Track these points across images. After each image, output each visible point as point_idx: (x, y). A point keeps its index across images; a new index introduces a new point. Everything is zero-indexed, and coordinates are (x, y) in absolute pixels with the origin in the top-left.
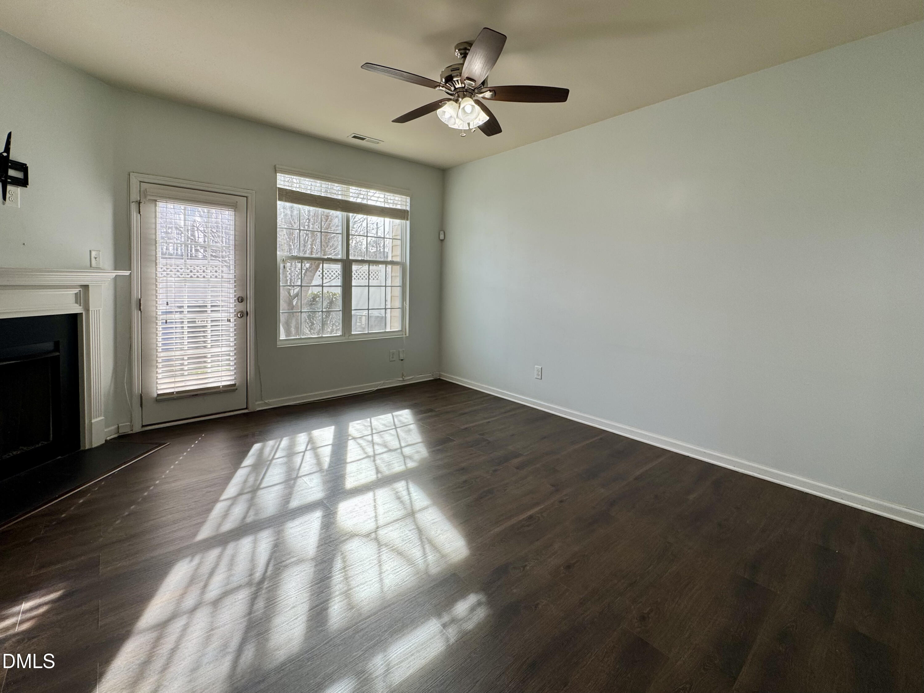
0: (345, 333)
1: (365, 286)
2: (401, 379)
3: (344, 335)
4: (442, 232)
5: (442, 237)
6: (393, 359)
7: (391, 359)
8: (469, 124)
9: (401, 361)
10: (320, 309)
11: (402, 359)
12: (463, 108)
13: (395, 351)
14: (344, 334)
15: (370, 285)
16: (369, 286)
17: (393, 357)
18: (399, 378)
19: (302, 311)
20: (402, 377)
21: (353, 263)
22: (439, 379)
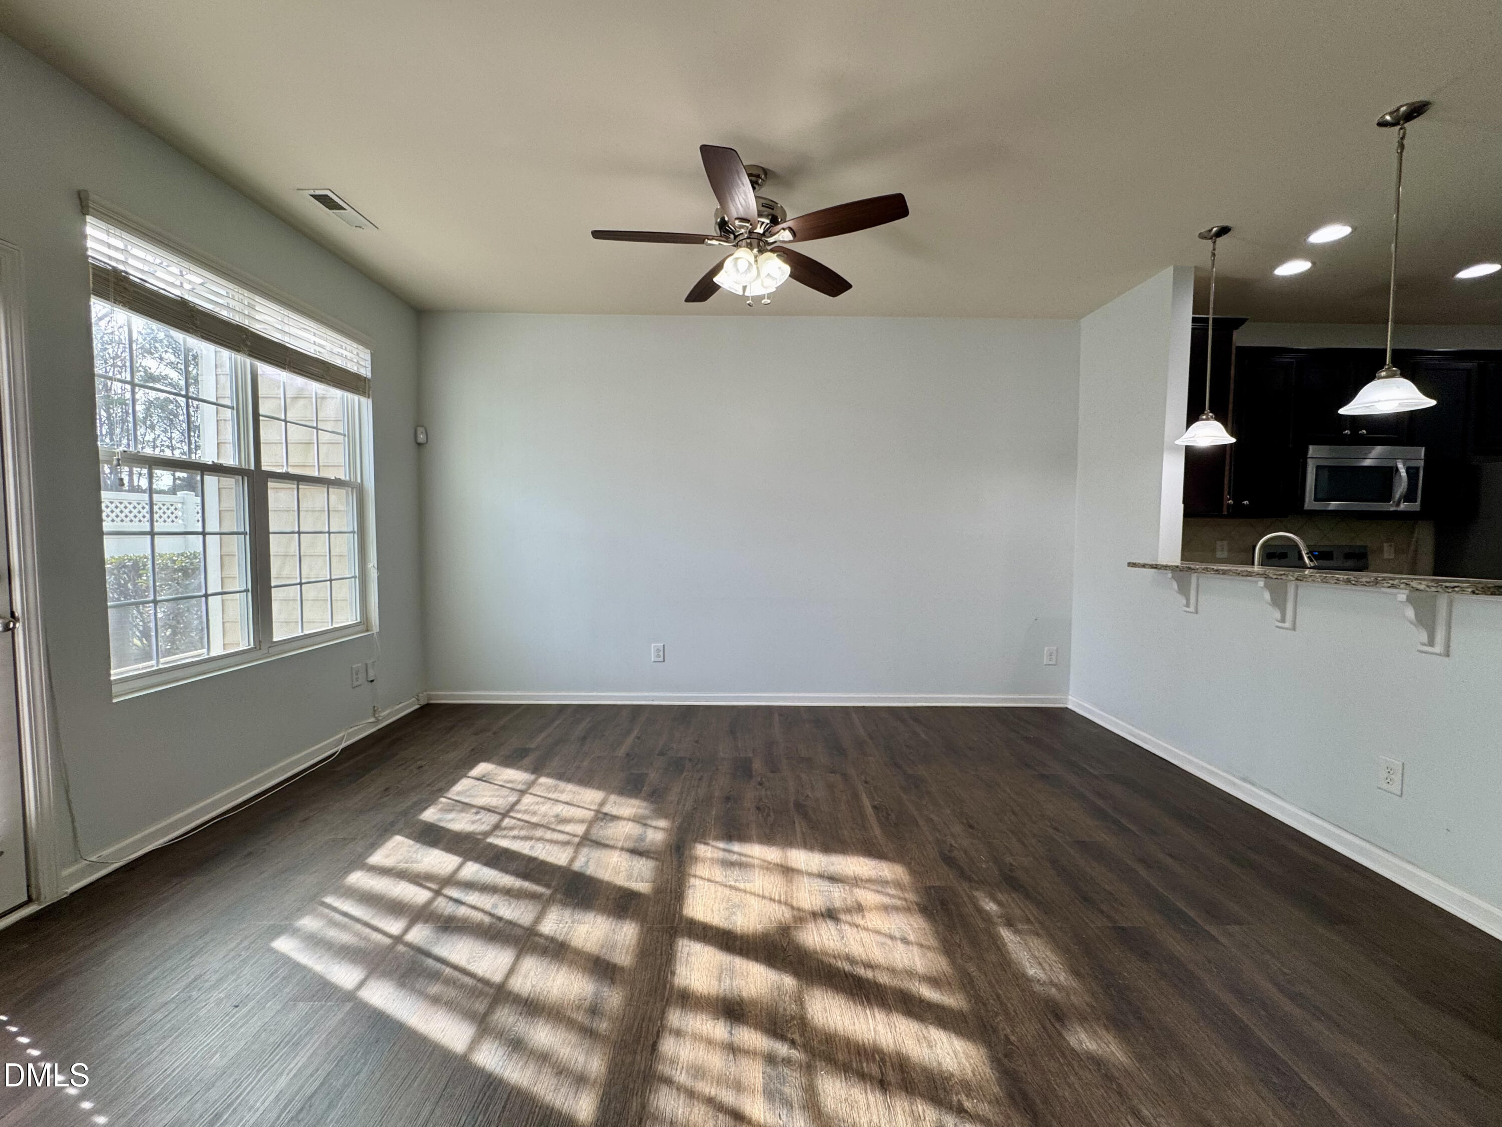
0: (260, 642)
1: (293, 533)
2: (372, 720)
3: (258, 648)
4: (420, 430)
5: (421, 438)
6: (358, 683)
7: (356, 684)
8: (744, 288)
9: (370, 683)
10: (200, 591)
11: (372, 679)
12: (737, 259)
13: (360, 665)
14: (258, 643)
15: (301, 530)
16: (299, 533)
17: (357, 680)
18: (369, 718)
19: (159, 598)
20: (374, 715)
21: (269, 479)
22: (428, 705)
